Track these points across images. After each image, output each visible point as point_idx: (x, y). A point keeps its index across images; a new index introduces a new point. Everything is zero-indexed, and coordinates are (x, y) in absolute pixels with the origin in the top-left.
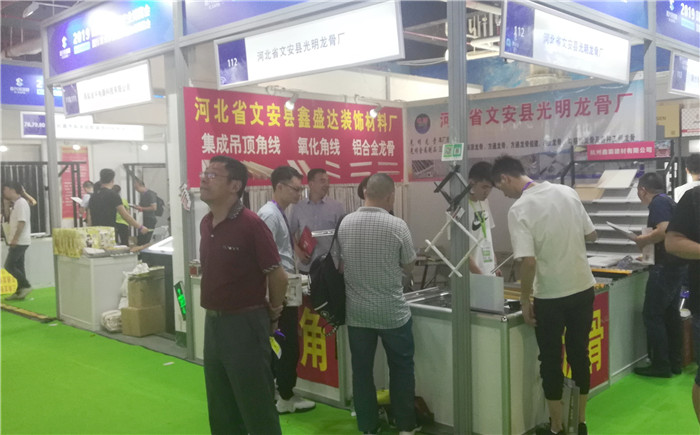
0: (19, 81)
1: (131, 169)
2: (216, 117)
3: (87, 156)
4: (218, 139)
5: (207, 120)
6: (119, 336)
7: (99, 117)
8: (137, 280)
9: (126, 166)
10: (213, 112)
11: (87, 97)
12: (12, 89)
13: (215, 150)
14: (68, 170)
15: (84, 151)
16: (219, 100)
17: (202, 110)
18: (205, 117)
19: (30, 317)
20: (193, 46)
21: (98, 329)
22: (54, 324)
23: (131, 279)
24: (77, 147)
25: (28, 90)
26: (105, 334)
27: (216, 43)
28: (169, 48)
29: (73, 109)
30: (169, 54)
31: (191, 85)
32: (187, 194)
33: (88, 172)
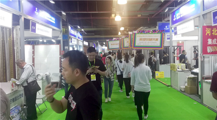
0: (166, 27)
1: (195, 47)
2: (213, 34)
3: (183, 44)
4: (213, 40)
5: (210, 35)
6: (184, 93)
7: (183, 35)
8: (190, 79)
9: (194, 47)
10: (212, 32)
11: (179, 30)
12: (165, 29)
13: (212, 43)
14: (178, 48)
15: (182, 43)
16: (214, 29)
17: (208, 32)
18: (209, 34)
19: (165, 84)
20: (206, 14)
21: (179, 90)
22: (169, 87)
23: (188, 78)
24: (180, 42)
25: (168, 29)
26: (181, 92)
27: (212, 12)
28: (199, 15)
29: (176, 34)
30: (199, 17)
31: (205, 25)
32: (202, 56)
33: (184, 48)
